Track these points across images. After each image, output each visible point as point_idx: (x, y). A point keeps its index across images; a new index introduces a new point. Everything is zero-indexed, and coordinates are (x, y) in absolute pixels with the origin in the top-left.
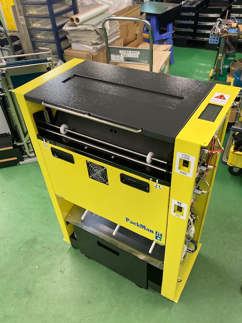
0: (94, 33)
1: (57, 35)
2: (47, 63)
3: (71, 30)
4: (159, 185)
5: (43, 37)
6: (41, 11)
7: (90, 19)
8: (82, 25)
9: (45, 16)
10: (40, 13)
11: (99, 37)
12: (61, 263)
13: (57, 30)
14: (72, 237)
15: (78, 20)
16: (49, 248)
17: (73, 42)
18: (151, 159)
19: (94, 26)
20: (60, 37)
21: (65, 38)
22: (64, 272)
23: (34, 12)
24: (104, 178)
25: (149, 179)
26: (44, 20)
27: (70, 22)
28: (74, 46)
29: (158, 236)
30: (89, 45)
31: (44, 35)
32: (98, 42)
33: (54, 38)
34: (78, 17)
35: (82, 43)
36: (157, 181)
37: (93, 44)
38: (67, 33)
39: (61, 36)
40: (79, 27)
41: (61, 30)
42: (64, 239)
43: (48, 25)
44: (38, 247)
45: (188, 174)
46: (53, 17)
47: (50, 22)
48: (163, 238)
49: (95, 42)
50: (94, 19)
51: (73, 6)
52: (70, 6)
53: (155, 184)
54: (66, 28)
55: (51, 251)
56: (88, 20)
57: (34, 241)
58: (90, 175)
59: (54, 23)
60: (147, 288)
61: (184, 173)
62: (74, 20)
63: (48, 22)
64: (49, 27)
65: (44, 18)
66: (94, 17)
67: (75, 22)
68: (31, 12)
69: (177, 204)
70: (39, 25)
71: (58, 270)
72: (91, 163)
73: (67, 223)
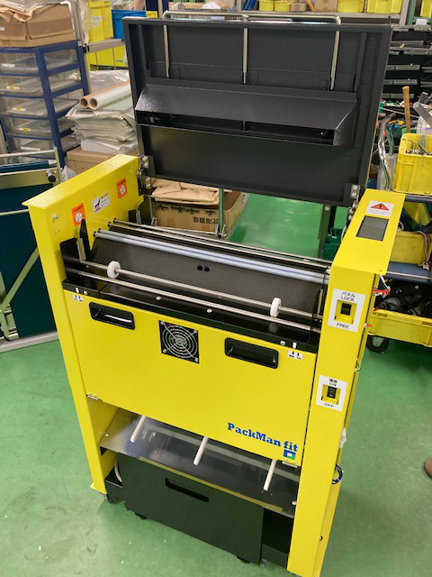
0: (123, 124)
1: (55, 126)
2: (48, 170)
3: (83, 119)
4: (296, 351)
5: (29, 130)
6: (27, 86)
7: (115, 102)
8: (102, 110)
9: (35, 95)
10: (26, 90)
11: (131, 130)
12: (88, 534)
13: (55, 118)
14: (110, 478)
15: (94, 102)
16: (60, 508)
17: (84, 139)
18: (278, 310)
19: (122, 112)
20: (60, 131)
21: (70, 132)
22: (95, 552)
23: (15, 88)
24: (191, 351)
25: (279, 344)
26: (32, 102)
27: (80, 106)
28: (85, 145)
29: (290, 449)
30: (114, 143)
31: (31, 126)
32: (131, 139)
33: (50, 131)
34: (94, 97)
35: (100, 140)
36: (295, 345)
37: (121, 142)
38: (73, 123)
39: (62, 129)
40: (97, 114)
41: (63, 117)
42: (92, 486)
43: (39, 109)
44: (38, 508)
45: (350, 325)
46: (49, 97)
47: (44, 104)
48: (299, 453)
49: (124, 139)
50: (121, 102)
51: (82, 80)
52: (76, 81)
53: (290, 351)
54: (72, 115)
55: (65, 513)
56: (111, 103)
57: (29, 497)
58: (163, 347)
59: (50, 107)
60: (259, 562)
61: (343, 326)
62: (89, 102)
63: (39, 106)
64: (43, 113)
65: (31, 98)
66: (120, 100)
67: (90, 106)
68: (8, 87)
69: (329, 383)
70: (22, 109)
71: (84, 548)
72: (167, 324)
73: (103, 450)
